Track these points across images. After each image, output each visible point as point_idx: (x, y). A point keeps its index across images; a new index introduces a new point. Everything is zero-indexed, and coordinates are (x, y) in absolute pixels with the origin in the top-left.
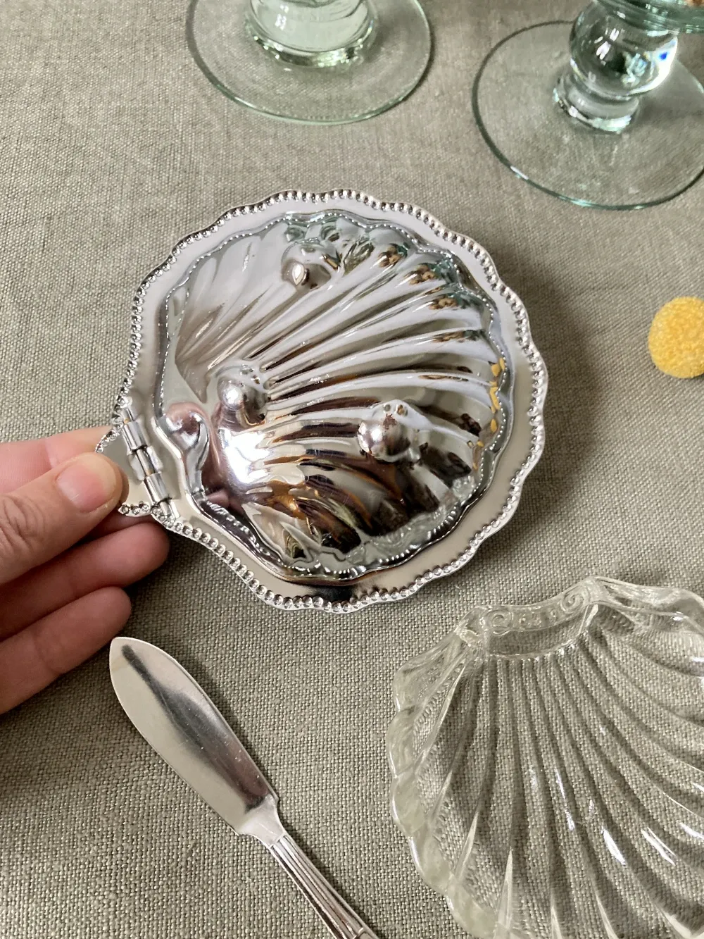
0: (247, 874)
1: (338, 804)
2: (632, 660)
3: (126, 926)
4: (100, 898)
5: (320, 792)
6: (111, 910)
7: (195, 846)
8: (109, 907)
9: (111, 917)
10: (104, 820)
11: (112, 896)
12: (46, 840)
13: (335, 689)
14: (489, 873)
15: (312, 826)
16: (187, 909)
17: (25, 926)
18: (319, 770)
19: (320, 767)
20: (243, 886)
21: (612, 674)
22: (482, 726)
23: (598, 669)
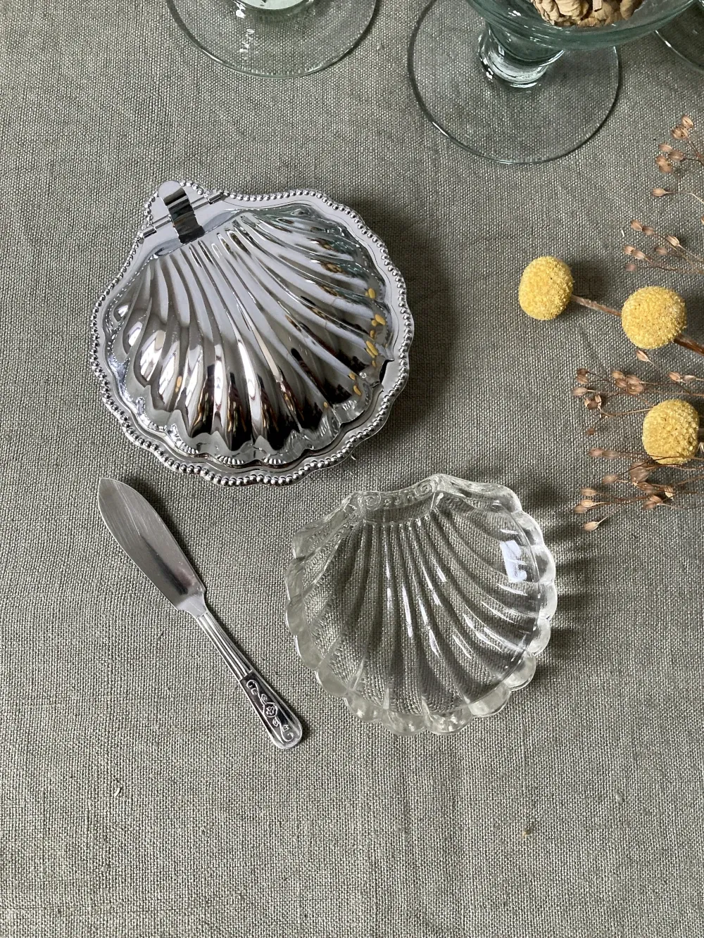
0: (196, 653)
1: (257, 613)
2: (468, 529)
3: (119, 679)
4: (103, 662)
5: (245, 605)
6: (110, 669)
7: (162, 635)
8: (108, 667)
9: (109, 673)
10: (104, 616)
11: (110, 661)
12: (67, 626)
13: (260, 539)
14: (352, 661)
15: (239, 626)
16: (157, 671)
17: (56, 676)
18: (245, 591)
19: (247, 589)
20: (193, 659)
21: (453, 538)
22: (358, 567)
23: (443, 533)
